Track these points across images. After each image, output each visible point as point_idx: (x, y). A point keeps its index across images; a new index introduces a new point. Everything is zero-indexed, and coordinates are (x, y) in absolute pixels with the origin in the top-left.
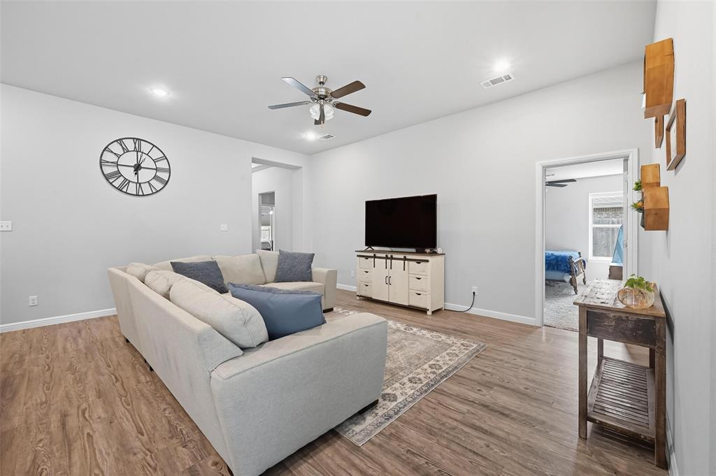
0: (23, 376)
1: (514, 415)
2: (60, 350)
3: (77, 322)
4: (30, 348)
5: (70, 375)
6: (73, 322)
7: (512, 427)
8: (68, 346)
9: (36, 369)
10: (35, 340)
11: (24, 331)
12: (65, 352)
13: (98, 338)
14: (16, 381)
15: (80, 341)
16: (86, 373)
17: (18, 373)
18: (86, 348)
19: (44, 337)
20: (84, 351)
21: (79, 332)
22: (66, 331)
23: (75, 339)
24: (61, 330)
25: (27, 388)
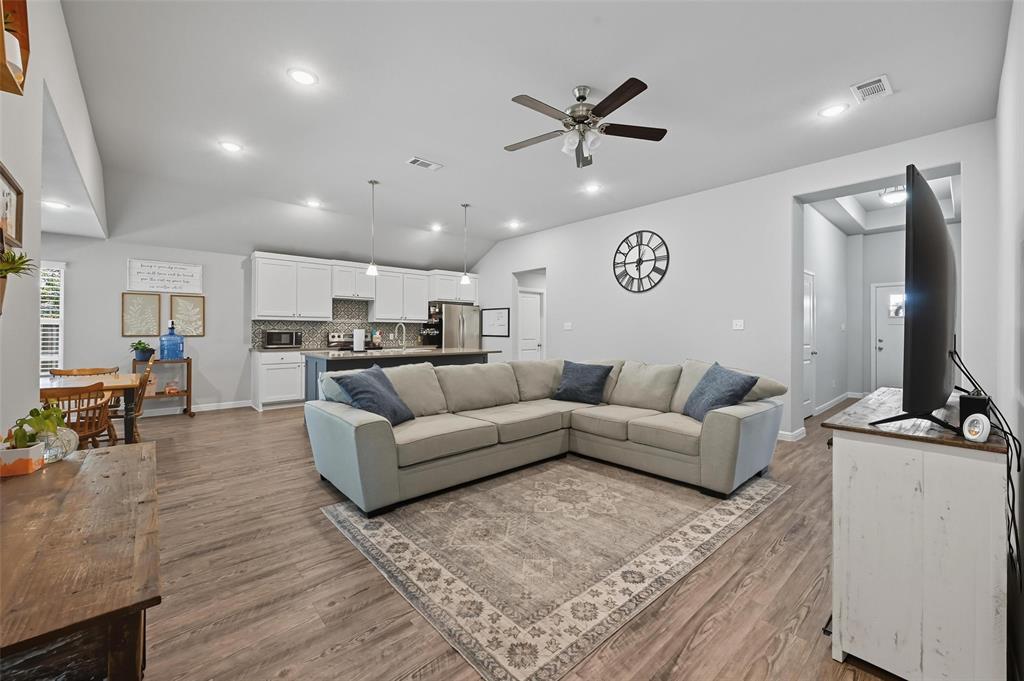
1: (251, 615)
7: (238, 602)
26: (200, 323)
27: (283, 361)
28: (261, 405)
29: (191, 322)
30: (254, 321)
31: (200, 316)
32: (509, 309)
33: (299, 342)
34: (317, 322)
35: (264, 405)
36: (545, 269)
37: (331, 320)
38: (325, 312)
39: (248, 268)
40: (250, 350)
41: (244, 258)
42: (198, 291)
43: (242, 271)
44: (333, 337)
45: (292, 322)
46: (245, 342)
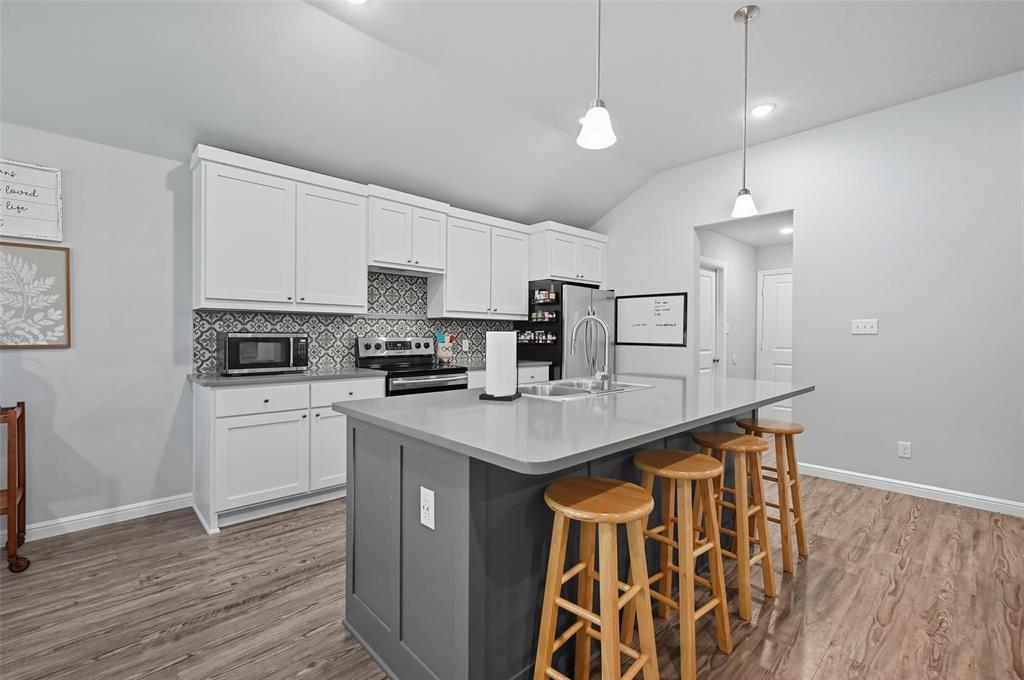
0: (854, 579)
2: (929, 558)
3: (978, 512)
4: (885, 530)
5: (924, 633)
6: (972, 509)
8: (946, 558)
9: (876, 579)
10: (896, 518)
11: (888, 495)
12: (934, 570)
13: (1013, 573)
14: (842, 585)
15: (971, 560)
16: (957, 652)
17: (849, 571)
18: (978, 583)
19: (912, 519)
20: (972, 588)
21: (976, 535)
22: (951, 522)
23: (962, 549)
24: (943, 517)
25: (850, 609)
26: (58, 315)
27: (269, 407)
28: (214, 518)
29: (31, 313)
30: (198, 312)
31: (58, 297)
32: (685, 294)
33: (302, 360)
34: (336, 316)
35: (221, 516)
36: (790, 213)
37: (364, 311)
38: (353, 296)
39: (183, 189)
40: (189, 379)
41: (174, 165)
42: (52, 233)
43: (170, 194)
44: (368, 347)
45: (285, 314)
46: (178, 359)
